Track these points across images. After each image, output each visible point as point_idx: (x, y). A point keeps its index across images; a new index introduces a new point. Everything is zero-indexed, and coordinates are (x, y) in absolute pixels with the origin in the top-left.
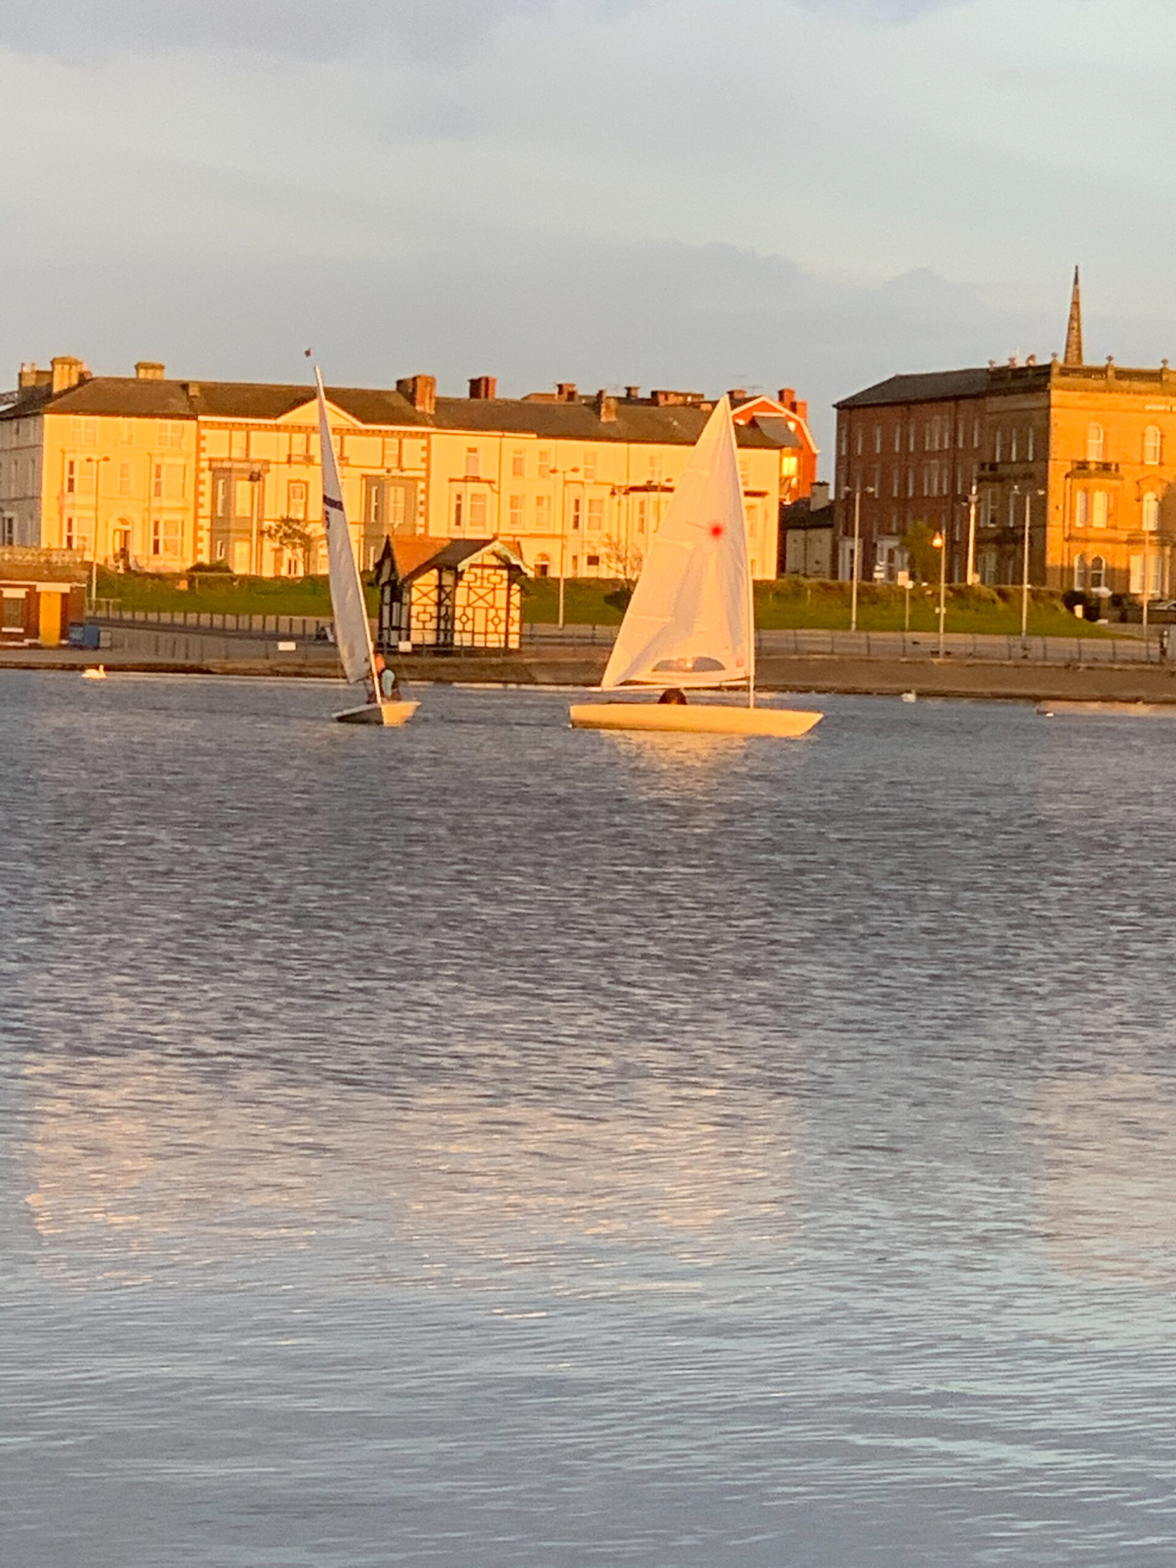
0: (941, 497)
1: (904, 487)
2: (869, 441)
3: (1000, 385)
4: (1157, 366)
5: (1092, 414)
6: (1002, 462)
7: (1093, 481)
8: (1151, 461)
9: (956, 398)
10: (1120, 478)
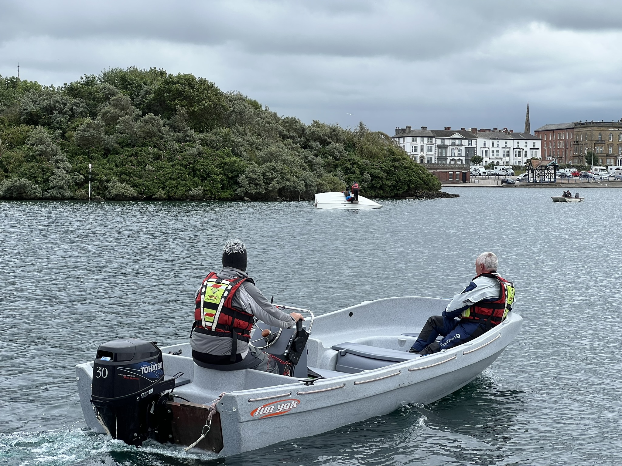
0: (562, 148)
5: (599, 131)
6: (579, 141)
7: (600, 144)
8: (610, 140)
9: (566, 129)
10: (605, 144)
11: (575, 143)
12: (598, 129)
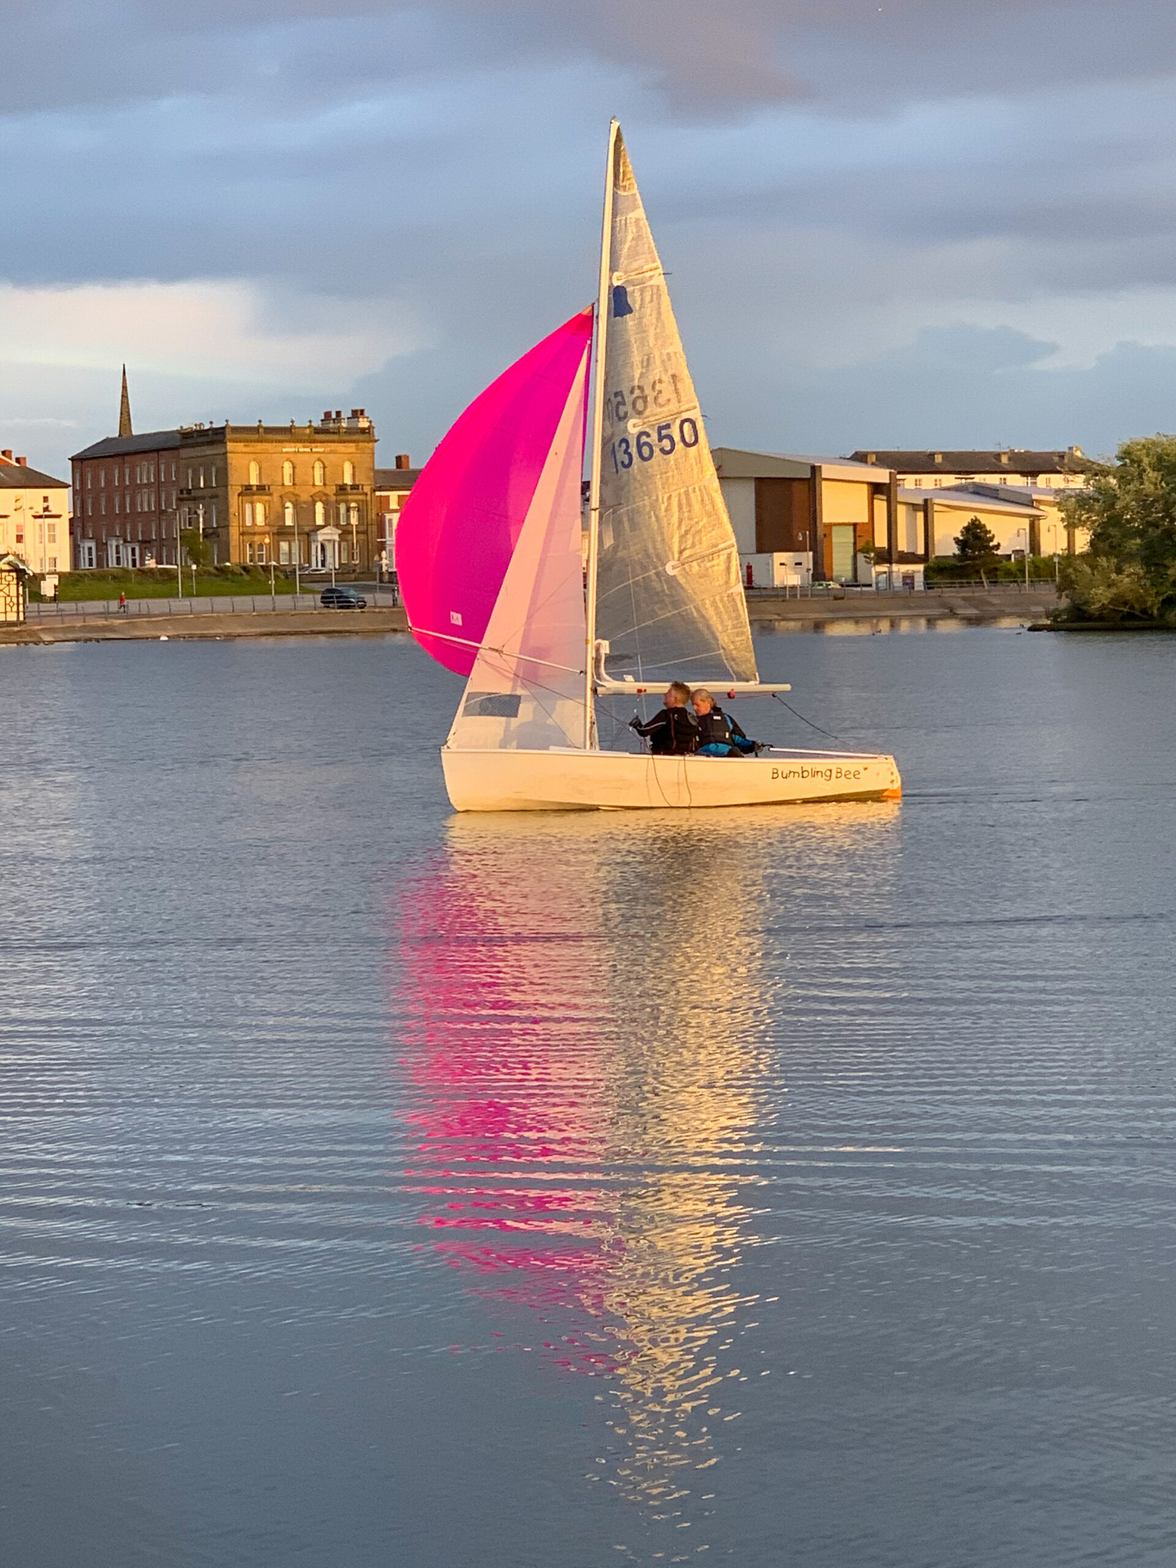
0: (150, 512)
1: (123, 506)
2: (96, 480)
3: (190, 441)
4: (289, 424)
5: (252, 456)
6: (193, 489)
7: (255, 497)
8: (287, 482)
9: (158, 451)
10: (271, 495)
11: (185, 495)
12: (247, 449)
